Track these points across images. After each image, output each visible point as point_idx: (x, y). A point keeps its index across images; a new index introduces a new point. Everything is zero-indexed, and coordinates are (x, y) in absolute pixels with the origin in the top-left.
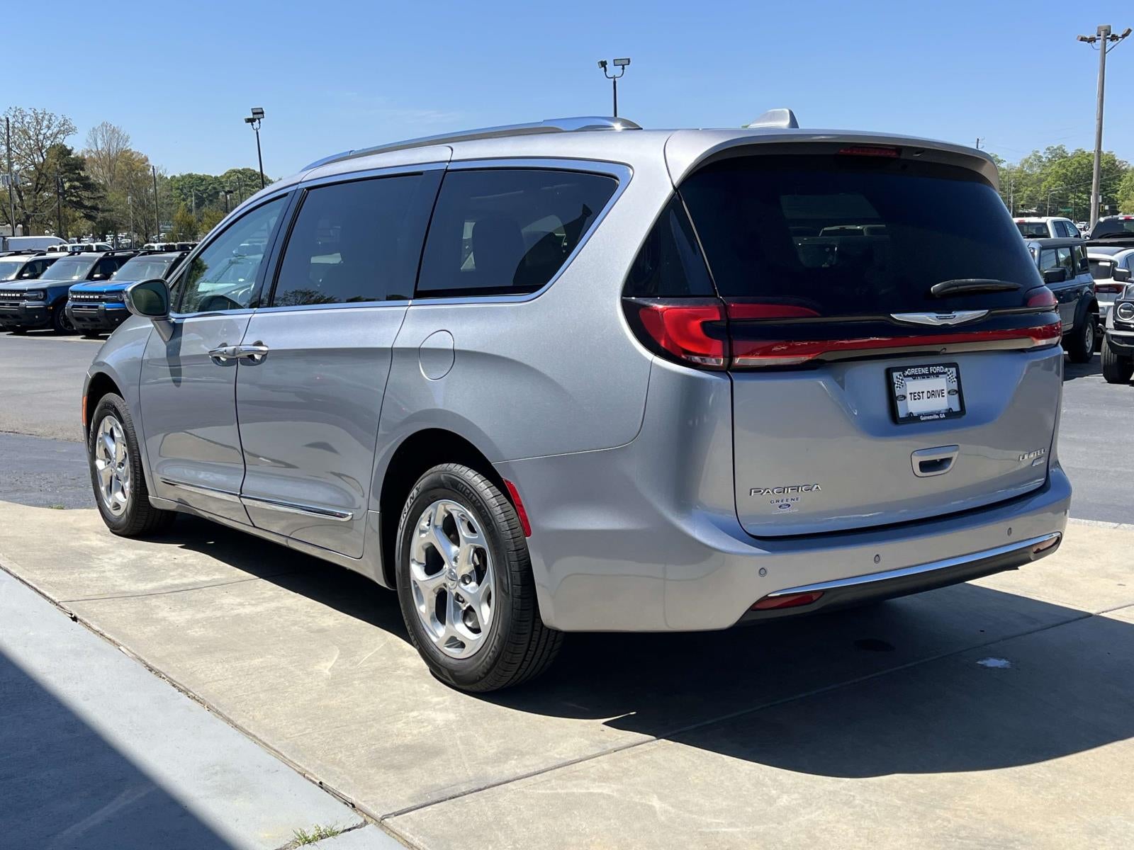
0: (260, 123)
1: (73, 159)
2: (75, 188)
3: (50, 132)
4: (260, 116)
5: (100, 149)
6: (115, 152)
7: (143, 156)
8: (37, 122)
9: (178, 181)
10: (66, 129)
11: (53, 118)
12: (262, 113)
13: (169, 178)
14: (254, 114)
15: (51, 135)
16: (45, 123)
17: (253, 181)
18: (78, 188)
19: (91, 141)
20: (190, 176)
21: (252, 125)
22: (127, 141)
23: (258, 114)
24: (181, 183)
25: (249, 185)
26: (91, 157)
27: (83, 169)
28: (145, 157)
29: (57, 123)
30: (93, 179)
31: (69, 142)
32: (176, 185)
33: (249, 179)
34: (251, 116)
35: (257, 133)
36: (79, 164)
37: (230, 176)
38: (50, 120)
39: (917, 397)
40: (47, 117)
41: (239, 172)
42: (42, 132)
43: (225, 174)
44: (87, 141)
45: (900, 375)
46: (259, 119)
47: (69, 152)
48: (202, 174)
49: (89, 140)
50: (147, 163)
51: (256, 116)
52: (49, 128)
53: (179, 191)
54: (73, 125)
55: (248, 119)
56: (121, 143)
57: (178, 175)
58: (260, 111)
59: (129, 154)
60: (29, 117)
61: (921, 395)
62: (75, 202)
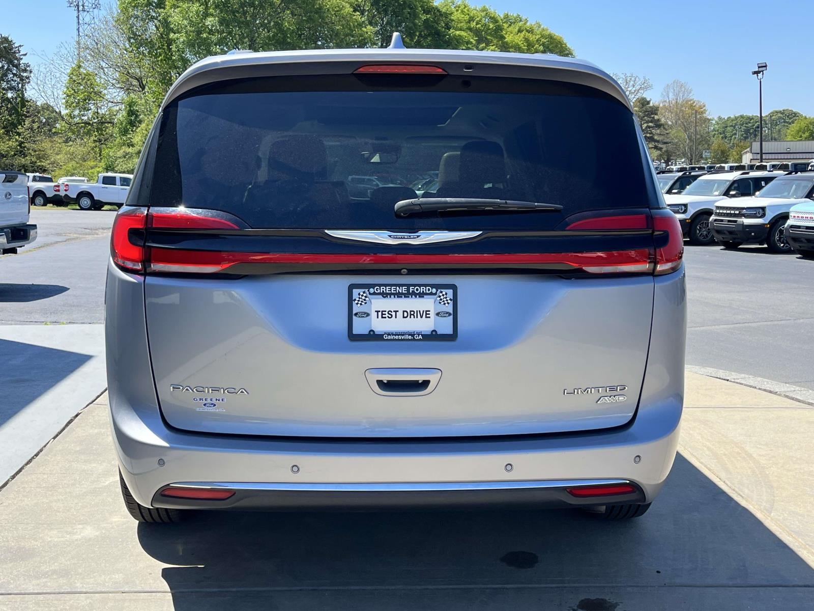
0: (763, 74)
1: (650, 107)
2: (649, 127)
3: (634, 89)
4: (764, 68)
5: (670, 99)
6: (681, 100)
7: (702, 103)
8: (627, 82)
9: (732, 120)
10: (646, 87)
11: (637, 79)
12: (766, 66)
13: (726, 119)
14: (759, 67)
15: (635, 91)
16: (632, 83)
17: (790, 119)
18: (652, 127)
19: (665, 94)
20: (742, 117)
21: (758, 76)
22: (690, 93)
23: (762, 68)
24: (734, 122)
25: (787, 122)
26: (664, 106)
27: (656, 114)
28: (703, 104)
29: (640, 82)
30: (663, 120)
31: (647, 95)
32: (731, 124)
33: (788, 117)
34: (757, 70)
35: (761, 82)
36: (654, 111)
37: (773, 115)
38: (634, 81)
39: (387, 315)
40: (633, 79)
41: (780, 112)
42: (629, 89)
43: (769, 115)
44: (662, 94)
45: (364, 292)
46: (763, 71)
47: (648, 103)
48: (751, 115)
49: (663, 93)
50: (704, 108)
51: (761, 69)
52: (634, 86)
53: (732, 128)
54: (651, 82)
55: (755, 72)
56: (686, 95)
57: (732, 117)
58: (765, 65)
59: (692, 102)
60: (621, 79)
61: (393, 314)
62: (649, 138)
